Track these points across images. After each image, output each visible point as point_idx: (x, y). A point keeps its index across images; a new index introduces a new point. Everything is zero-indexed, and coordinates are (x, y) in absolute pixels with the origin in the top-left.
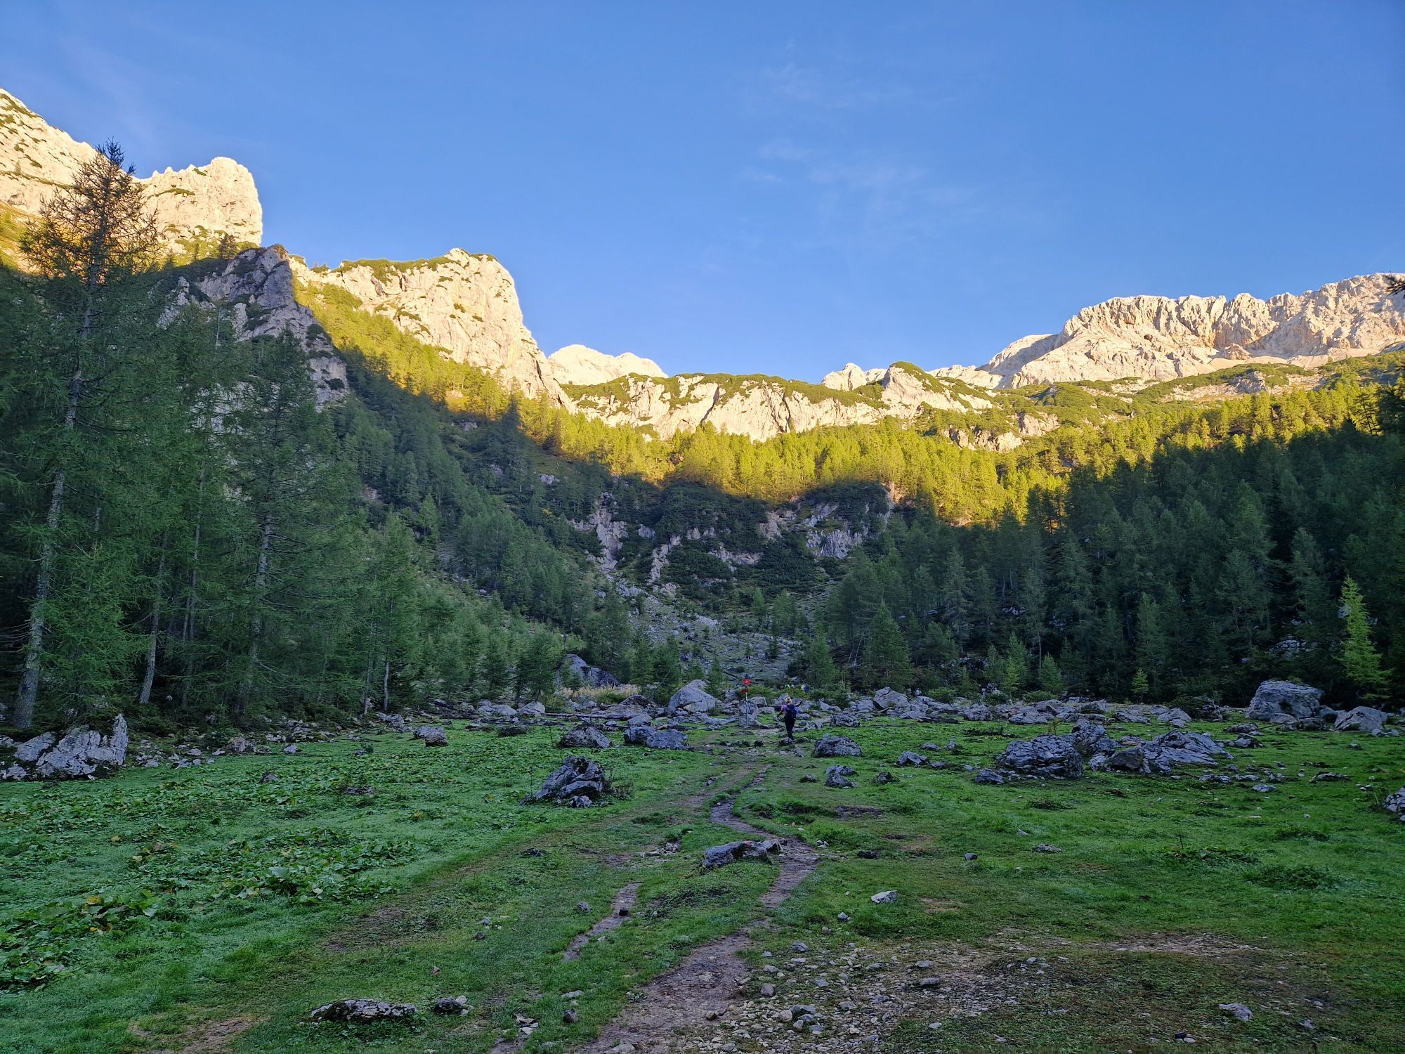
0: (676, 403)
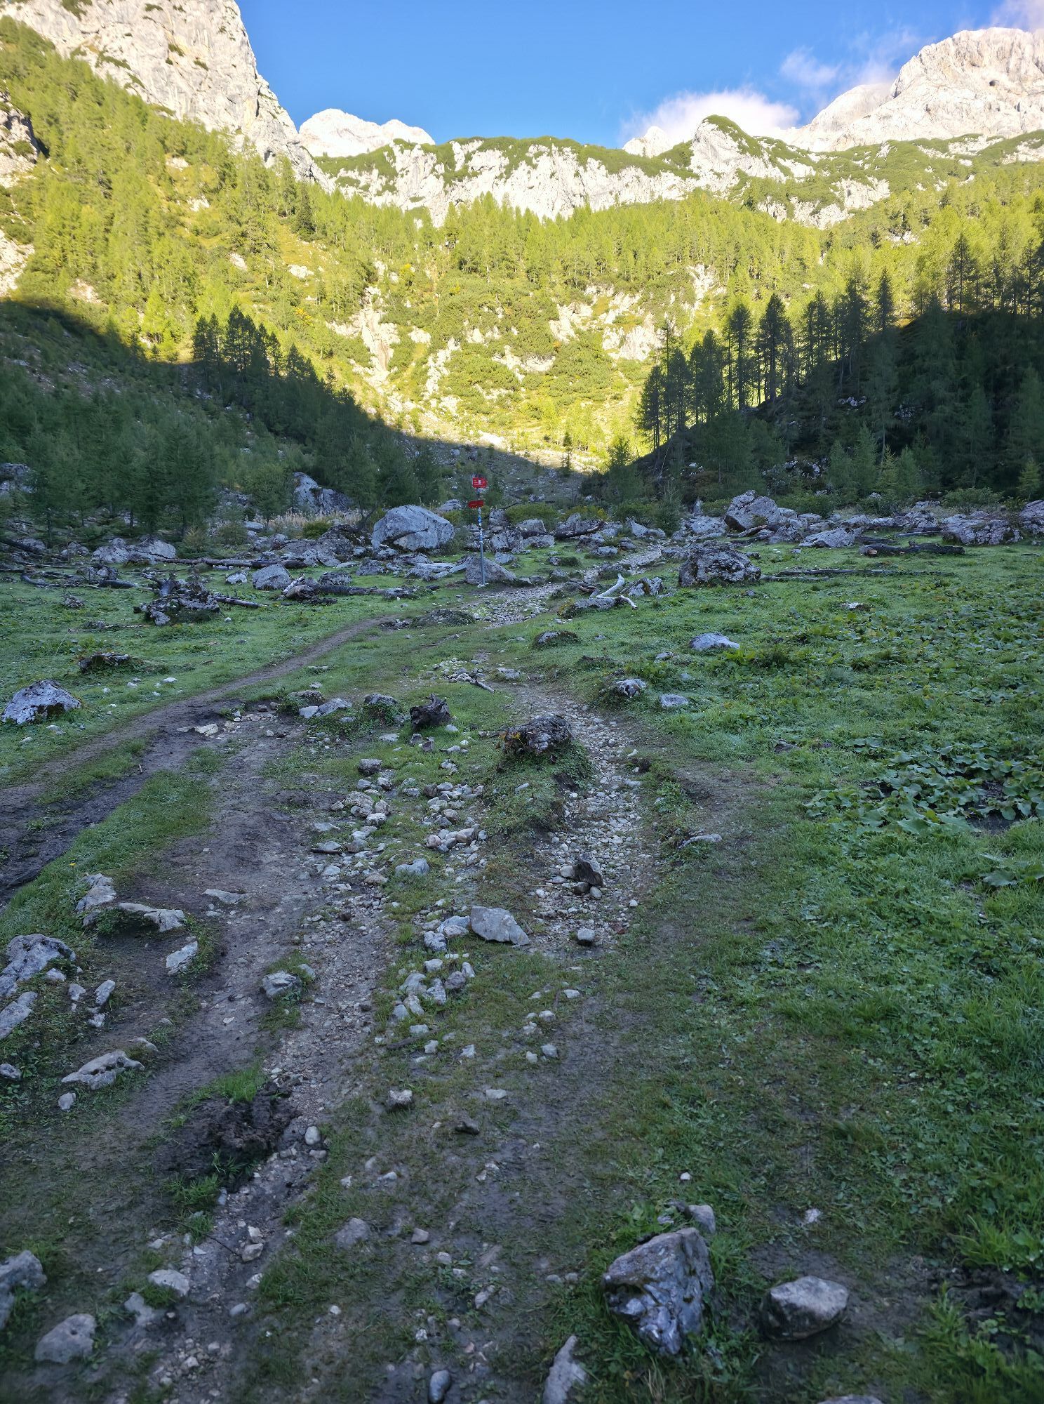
0: (452, 177)
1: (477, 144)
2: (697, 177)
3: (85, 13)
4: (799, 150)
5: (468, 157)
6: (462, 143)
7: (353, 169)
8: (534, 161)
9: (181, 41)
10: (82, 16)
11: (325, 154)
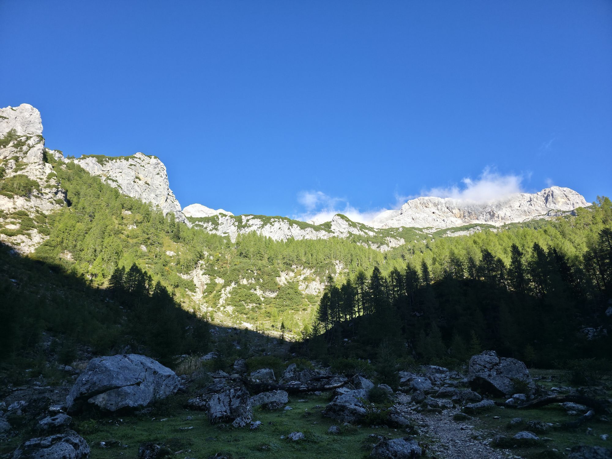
0: (241, 226)
1: (251, 217)
2: (334, 233)
3: (105, 165)
4: (370, 227)
5: (248, 221)
6: (246, 216)
7: (201, 222)
8: (273, 224)
9: (141, 176)
10: (104, 165)
11: (191, 216)
